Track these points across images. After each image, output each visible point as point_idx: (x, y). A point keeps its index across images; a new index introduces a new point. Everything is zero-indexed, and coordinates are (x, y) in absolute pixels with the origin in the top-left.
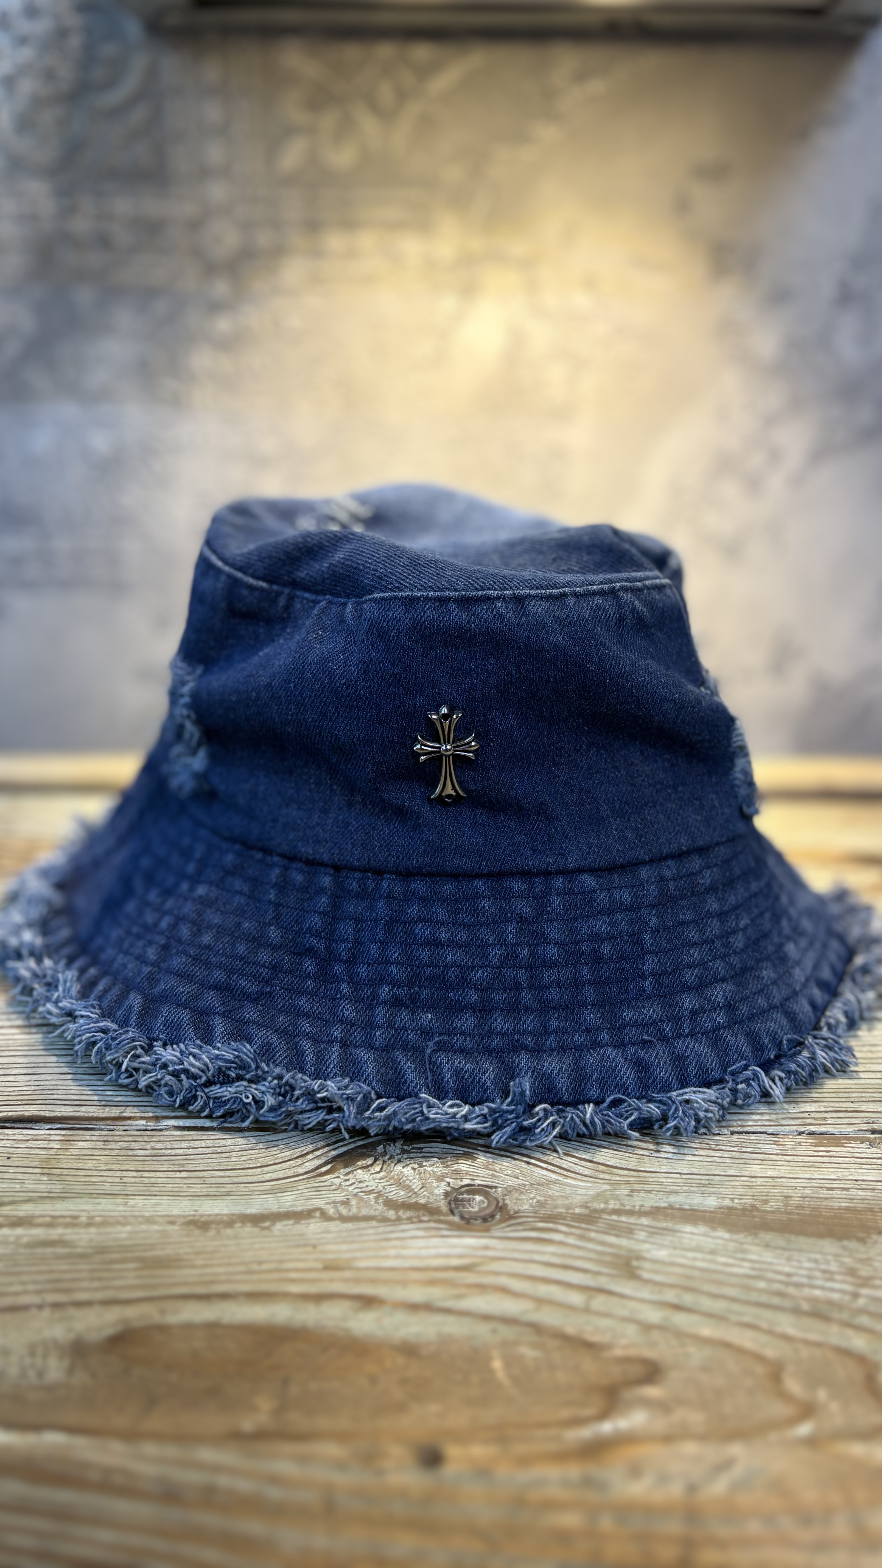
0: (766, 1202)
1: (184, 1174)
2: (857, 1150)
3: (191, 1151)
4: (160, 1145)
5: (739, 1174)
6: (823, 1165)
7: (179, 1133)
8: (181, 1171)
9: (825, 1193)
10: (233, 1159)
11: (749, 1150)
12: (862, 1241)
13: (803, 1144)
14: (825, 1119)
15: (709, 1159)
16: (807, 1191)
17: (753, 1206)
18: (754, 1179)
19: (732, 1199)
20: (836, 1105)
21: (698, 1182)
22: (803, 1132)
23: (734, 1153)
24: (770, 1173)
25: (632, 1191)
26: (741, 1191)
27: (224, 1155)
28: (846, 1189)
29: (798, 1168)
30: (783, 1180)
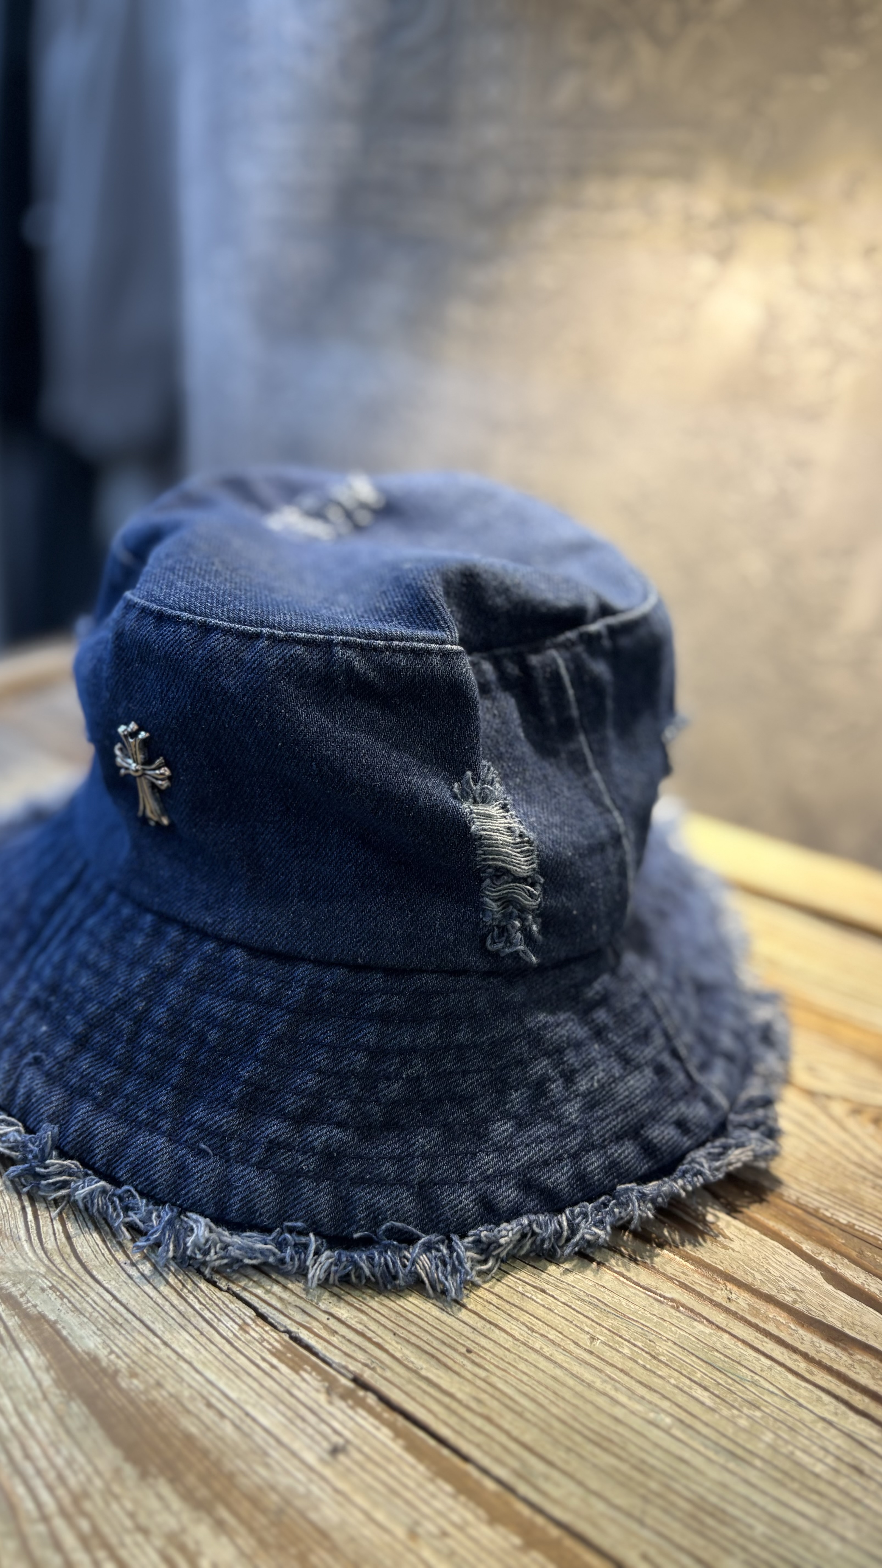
0: (134, 1375)
2: (303, 1385)
5: (160, 1333)
6: (246, 1378)
9: (197, 1406)
11: (210, 1317)
12: (144, 1475)
13: (265, 1344)
14: (335, 1333)
15: (160, 1301)
16: (186, 1393)
17: (117, 1372)
18: (162, 1347)
19: (112, 1353)
20: (372, 1326)
21: (115, 1315)
22: (289, 1332)
23: (190, 1310)
25: (53, 1287)
26: (133, 1349)
28: (222, 1415)
29: (217, 1364)
30: (185, 1366)
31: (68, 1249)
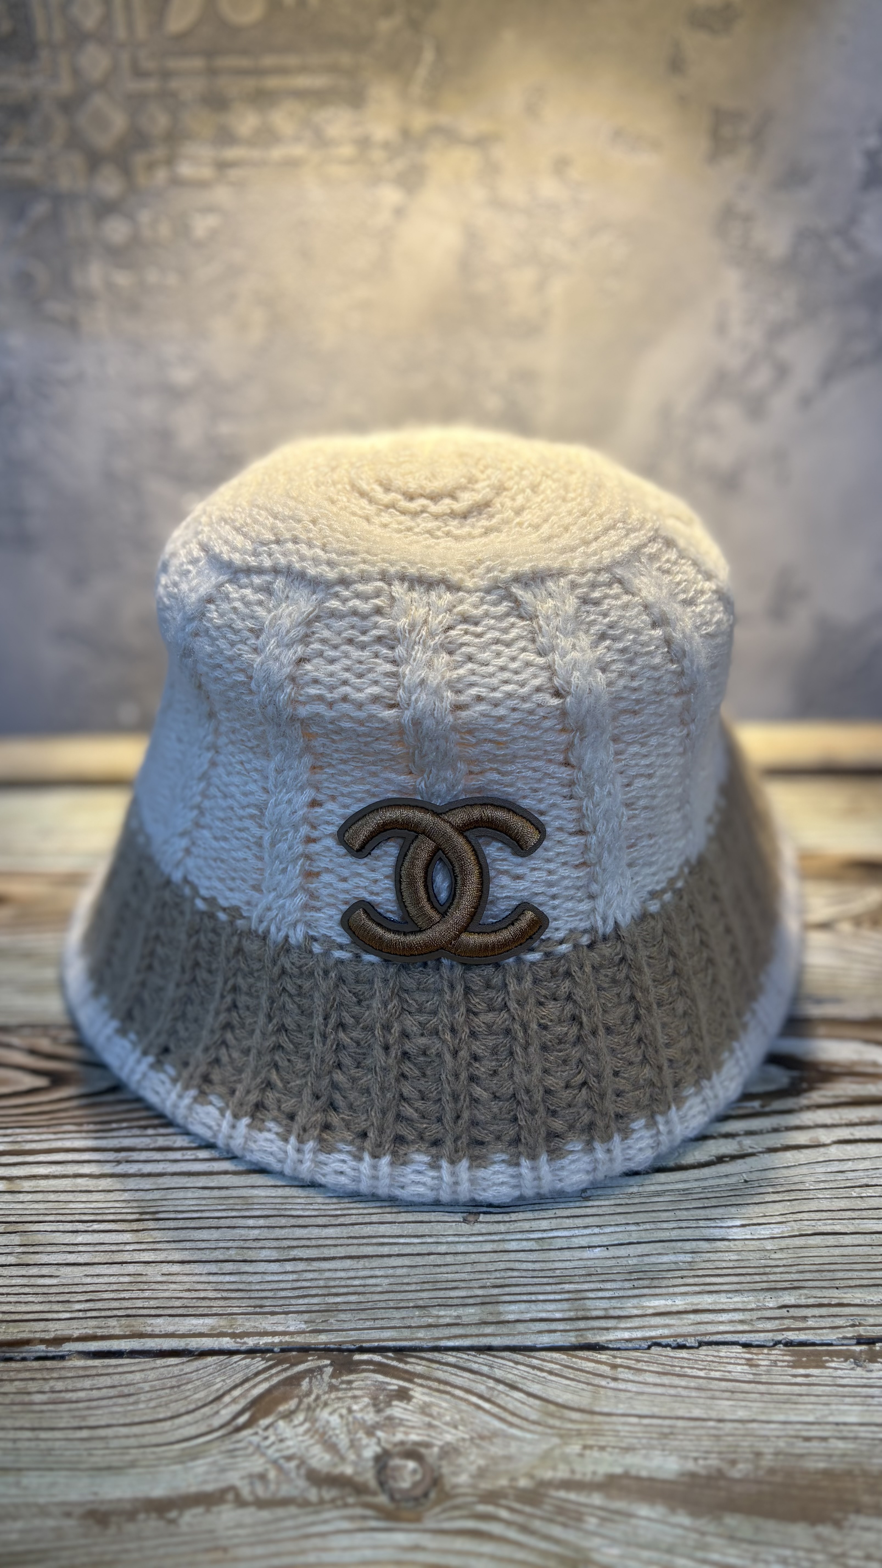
0: (733, 1463)
1: (85, 1434)
2: (840, 1373)
3: (95, 1394)
4: (59, 1385)
5: (705, 1416)
6: (801, 1399)
7: (81, 1363)
8: (80, 1428)
9: (801, 1447)
10: (142, 1406)
11: (717, 1375)
13: (780, 1364)
14: (805, 1318)
15: (672, 1391)
16: (781, 1444)
17: (719, 1470)
18: (721, 1425)
19: (696, 1459)
20: (818, 1293)
21: (659, 1430)
22: (779, 1342)
23: (701, 1381)
24: (741, 1414)
25: (585, 1447)
26: (707, 1443)
27: (131, 1399)
28: (824, 1439)
29: (772, 1405)
30: (755, 1425)
31: (552, 1408)
